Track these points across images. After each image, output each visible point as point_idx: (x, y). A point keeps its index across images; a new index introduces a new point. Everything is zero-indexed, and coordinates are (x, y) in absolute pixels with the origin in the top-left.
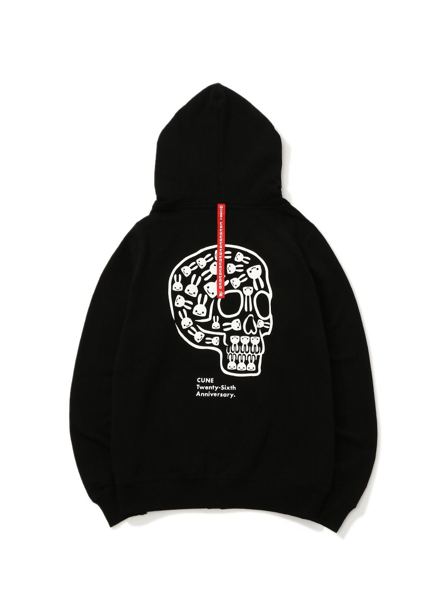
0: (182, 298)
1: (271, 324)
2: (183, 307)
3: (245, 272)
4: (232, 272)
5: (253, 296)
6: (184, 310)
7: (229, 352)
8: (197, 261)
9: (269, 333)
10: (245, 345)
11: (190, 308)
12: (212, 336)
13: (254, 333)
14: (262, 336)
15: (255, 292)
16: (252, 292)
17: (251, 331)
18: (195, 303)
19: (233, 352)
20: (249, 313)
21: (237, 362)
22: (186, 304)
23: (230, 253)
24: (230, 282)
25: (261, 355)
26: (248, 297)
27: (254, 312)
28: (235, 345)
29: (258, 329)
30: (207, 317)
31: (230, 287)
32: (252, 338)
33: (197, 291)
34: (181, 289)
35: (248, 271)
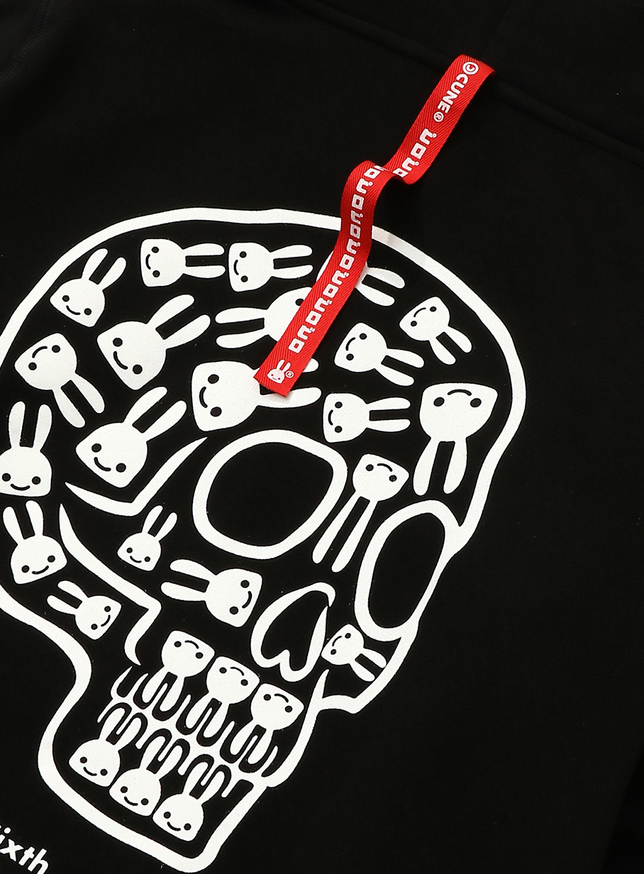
0: (69, 355)
1: (391, 669)
2: (48, 397)
3: (414, 394)
4: (356, 366)
5: (385, 509)
6: (45, 413)
7: (123, 691)
8: (236, 249)
9: (352, 705)
10: (215, 705)
11: (75, 418)
12: (94, 586)
13: (290, 675)
14: (320, 702)
15: (407, 496)
16: (393, 490)
17: (283, 658)
18: (116, 411)
19: (143, 705)
20: (325, 571)
21: (130, 758)
22: (70, 389)
23: (397, 281)
24: (321, 402)
25: (260, 784)
26: (363, 503)
27: (346, 582)
28: (170, 679)
29: (322, 664)
30: (127, 494)
31: (309, 421)
32: (268, 688)
33: (153, 368)
34: (89, 321)
35: (431, 393)
